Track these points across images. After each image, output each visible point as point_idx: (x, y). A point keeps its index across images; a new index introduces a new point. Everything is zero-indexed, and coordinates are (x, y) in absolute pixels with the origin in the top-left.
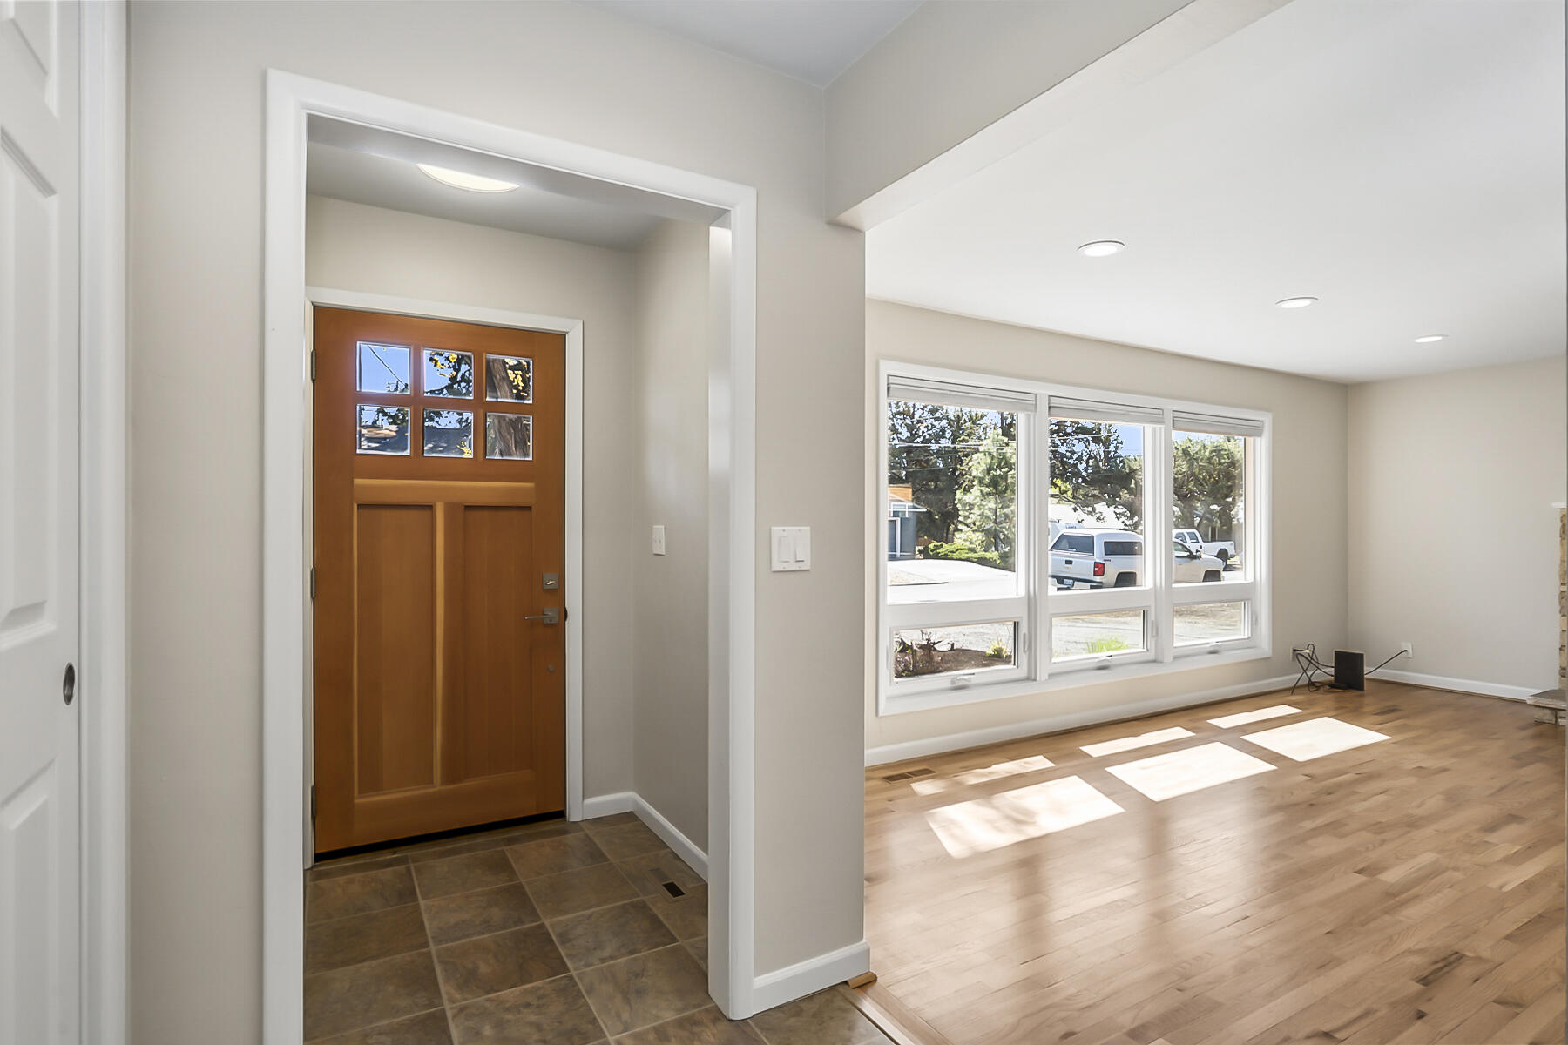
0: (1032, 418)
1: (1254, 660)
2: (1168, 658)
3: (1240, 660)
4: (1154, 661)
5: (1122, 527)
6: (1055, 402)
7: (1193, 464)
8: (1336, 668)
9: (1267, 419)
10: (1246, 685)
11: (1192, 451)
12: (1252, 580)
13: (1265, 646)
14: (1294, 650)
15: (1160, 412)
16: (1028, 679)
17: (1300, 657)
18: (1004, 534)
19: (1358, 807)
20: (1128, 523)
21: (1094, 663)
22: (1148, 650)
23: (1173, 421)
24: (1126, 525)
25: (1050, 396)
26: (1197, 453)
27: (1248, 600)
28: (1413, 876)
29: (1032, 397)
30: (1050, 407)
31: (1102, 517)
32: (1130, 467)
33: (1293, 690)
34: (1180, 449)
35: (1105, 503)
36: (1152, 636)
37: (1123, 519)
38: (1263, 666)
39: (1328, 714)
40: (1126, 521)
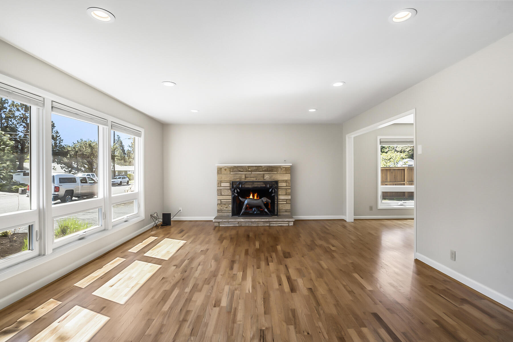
0: (41, 111)
1: (140, 221)
2: (110, 227)
3: (136, 222)
4: (104, 230)
5: (64, 172)
6: (55, 104)
7: (92, 150)
8: (163, 219)
9: (142, 131)
10: (138, 231)
11: (92, 145)
12: (138, 191)
13: (142, 216)
14: (151, 215)
15: (106, 121)
16: (39, 255)
17: (152, 217)
18: (3, 175)
19: (197, 274)
20: (66, 170)
21: (78, 237)
22: (101, 225)
23: (111, 126)
24: (65, 171)
25: (52, 101)
26: (94, 146)
27: (136, 199)
28: (229, 298)
29: (42, 99)
30: (52, 107)
31: (55, 168)
32: (67, 149)
33: (152, 229)
34: (88, 144)
35: (56, 163)
36: (103, 219)
37: (64, 169)
38: (143, 223)
39: (166, 237)
40: (65, 170)
